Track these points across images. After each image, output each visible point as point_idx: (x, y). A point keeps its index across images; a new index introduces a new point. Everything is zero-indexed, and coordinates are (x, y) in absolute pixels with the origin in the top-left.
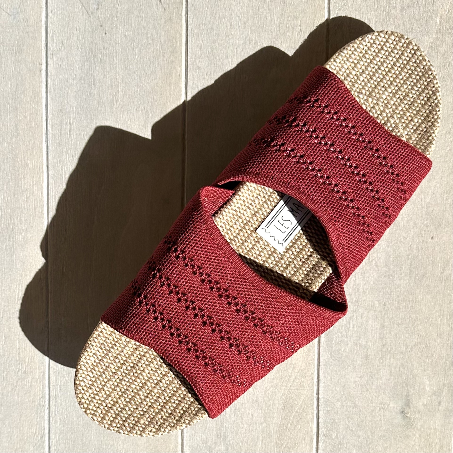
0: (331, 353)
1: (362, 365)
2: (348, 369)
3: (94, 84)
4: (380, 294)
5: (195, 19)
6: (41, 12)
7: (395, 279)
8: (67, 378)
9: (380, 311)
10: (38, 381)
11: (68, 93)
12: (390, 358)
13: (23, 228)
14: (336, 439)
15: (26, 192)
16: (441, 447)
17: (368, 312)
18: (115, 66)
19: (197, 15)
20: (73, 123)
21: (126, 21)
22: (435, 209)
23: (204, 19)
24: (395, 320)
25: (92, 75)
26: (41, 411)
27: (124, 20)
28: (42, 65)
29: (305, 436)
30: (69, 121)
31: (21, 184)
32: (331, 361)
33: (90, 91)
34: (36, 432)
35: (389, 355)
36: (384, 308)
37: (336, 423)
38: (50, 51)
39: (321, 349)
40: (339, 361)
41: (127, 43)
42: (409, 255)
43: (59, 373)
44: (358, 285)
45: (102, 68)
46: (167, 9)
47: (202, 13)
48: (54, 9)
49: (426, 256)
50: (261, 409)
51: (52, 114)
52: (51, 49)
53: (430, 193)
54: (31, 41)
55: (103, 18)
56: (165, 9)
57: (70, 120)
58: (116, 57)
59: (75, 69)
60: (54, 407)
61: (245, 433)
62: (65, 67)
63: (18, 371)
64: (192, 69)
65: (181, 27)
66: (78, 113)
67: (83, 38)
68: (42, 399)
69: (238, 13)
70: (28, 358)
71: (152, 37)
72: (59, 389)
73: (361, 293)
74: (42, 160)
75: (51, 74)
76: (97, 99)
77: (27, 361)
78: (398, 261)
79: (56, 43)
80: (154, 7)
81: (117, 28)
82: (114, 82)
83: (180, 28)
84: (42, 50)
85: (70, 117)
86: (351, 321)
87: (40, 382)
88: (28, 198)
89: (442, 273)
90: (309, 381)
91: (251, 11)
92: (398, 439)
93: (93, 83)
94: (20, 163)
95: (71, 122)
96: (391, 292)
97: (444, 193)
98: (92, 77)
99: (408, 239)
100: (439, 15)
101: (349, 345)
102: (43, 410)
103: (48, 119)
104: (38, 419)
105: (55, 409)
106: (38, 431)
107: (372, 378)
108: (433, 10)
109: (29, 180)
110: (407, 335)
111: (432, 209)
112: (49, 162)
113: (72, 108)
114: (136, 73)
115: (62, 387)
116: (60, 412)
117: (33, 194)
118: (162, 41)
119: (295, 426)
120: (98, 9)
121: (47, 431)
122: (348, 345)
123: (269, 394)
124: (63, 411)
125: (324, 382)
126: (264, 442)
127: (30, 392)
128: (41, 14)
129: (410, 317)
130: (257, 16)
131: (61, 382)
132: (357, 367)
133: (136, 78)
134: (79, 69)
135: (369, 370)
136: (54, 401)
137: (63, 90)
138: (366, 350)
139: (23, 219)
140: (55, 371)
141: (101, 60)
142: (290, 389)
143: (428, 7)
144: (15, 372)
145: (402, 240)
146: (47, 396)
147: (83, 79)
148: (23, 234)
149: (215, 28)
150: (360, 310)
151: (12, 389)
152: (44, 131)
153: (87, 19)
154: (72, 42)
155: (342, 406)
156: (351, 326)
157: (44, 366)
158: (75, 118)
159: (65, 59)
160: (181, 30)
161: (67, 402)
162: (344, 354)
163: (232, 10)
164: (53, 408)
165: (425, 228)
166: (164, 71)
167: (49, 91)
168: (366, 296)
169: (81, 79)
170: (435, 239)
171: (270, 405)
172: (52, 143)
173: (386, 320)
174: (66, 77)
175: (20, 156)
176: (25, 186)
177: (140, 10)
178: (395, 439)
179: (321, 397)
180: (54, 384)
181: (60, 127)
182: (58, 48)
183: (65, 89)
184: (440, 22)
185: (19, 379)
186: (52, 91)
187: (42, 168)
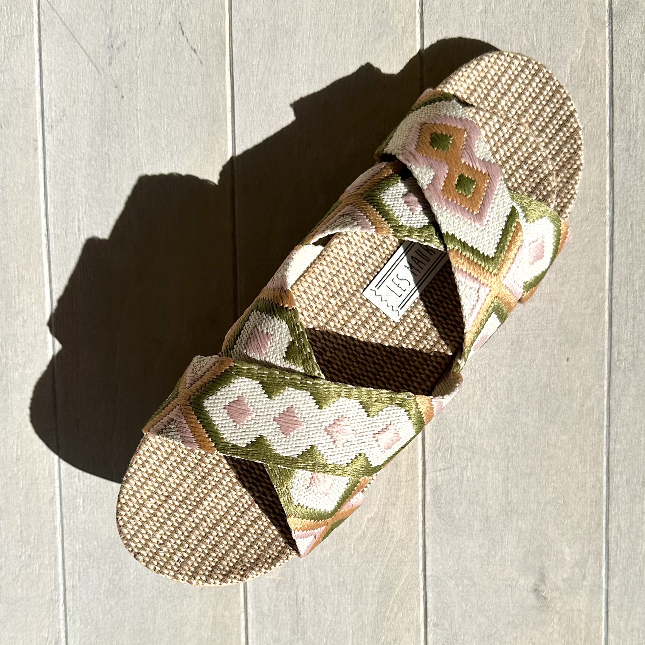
0: (440, 515)
1: (480, 530)
2: (462, 536)
3: (109, 166)
4: (502, 435)
5: (243, 75)
6: (34, 70)
7: (520, 415)
8: (88, 563)
9: (503, 459)
10: (49, 568)
11: (74, 179)
12: (517, 520)
13: (20, 362)
14: (450, 629)
15: (23, 314)
16: (588, 634)
17: (487, 461)
18: (137, 140)
19: (245, 69)
20: (82, 218)
21: (149, 78)
22: (571, 321)
23: (255, 74)
24: (521, 470)
25: (106, 153)
26: (54, 608)
27: (147, 78)
28: (37, 141)
29: (410, 628)
30: (77, 217)
31: (15, 303)
32: (440, 526)
33: (104, 176)
34: (48, 636)
35: (515, 517)
36: (507, 455)
37: (450, 607)
38: (47, 121)
39: (426, 510)
40: (450, 526)
41: (152, 109)
42: (537, 383)
43: (76, 556)
44: (472, 425)
45: (119, 144)
46: (204, 62)
47: (252, 66)
48: (51, 66)
49: (560, 384)
50: (350, 593)
51: (54, 208)
52: (50, 120)
53: (564, 300)
54: (21, 110)
55: (118, 76)
56: (201, 62)
57: (78, 215)
58: (138, 128)
59: (83, 146)
60: (72, 602)
61: (330, 626)
62: (68, 144)
63: (21, 555)
64: (241, 143)
65: (225, 87)
66: (90, 205)
67: (92, 104)
68: (54, 592)
69: (301, 65)
70: (33, 537)
71: (185, 101)
72: (77, 577)
73: (477, 436)
74: (43, 270)
75: (50, 153)
76: (114, 185)
77: (32, 540)
78: (523, 391)
79: (55, 112)
80: (187, 60)
81: (137, 89)
82: (137, 162)
83: (222, 88)
84: (36, 121)
85: (79, 211)
86: (465, 473)
87: (51, 569)
88: (25, 321)
89: (582, 406)
90: (413, 554)
91: (317, 62)
92: (531, 625)
93: (107, 165)
94: (12, 274)
95: (80, 218)
96: (516, 433)
97: (582, 299)
98: (107, 156)
99: (536, 362)
100: (569, 62)
101: (464, 504)
102: (56, 606)
103: (49, 214)
104: (51, 619)
105: (73, 604)
106: (51, 635)
107: (495, 546)
108: (561, 56)
109: (25, 298)
110: (539, 488)
111: (566, 321)
112: (53, 272)
113: (80, 199)
114: (166, 150)
115: (82, 575)
116: (80, 608)
117: (31, 316)
118: (199, 105)
119: (396, 614)
120: (110, 64)
121: (63, 635)
122: (461, 504)
123: (360, 573)
124: (85, 607)
125: (432, 555)
126: (355, 636)
127: (38, 583)
128: (33, 72)
129: (541, 465)
130: (327, 69)
131: (79, 567)
132: (474, 533)
133: (166, 155)
134: (88, 146)
135: (491, 537)
136: (71, 594)
137: (67, 174)
138: (485, 509)
139: (19, 350)
140: (71, 553)
141: (118, 133)
142: (387, 565)
143: (554, 52)
144: (17, 556)
145: (528, 363)
146: (61, 588)
147: (93, 159)
148: (20, 371)
149: (270, 87)
150: (476, 458)
151: (14, 580)
152: (44, 231)
153: (96, 77)
154: (77, 109)
155: (457, 585)
156: (466, 479)
157: (56, 547)
158: (85, 212)
159: (69, 133)
160: (225, 90)
161: (89, 594)
162: (457, 516)
163: (292, 62)
164: (69, 604)
165: (558, 347)
166: (204, 146)
167: (48, 177)
168: (483, 439)
169: (92, 159)
170: (572, 362)
171: (362, 587)
172: (56, 246)
173: (511, 469)
174: (71, 156)
175: (12, 265)
176: (21, 306)
177: (168, 64)
178: (527, 626)
179: (428, 573)
180: (70, 571)
181: (65, 225)
182: (58, 118)
183: (70, 174)
184: (571, 72)
185: (23, 566)
186: (53, 176)
187: (43, 281)
